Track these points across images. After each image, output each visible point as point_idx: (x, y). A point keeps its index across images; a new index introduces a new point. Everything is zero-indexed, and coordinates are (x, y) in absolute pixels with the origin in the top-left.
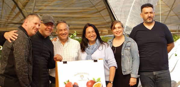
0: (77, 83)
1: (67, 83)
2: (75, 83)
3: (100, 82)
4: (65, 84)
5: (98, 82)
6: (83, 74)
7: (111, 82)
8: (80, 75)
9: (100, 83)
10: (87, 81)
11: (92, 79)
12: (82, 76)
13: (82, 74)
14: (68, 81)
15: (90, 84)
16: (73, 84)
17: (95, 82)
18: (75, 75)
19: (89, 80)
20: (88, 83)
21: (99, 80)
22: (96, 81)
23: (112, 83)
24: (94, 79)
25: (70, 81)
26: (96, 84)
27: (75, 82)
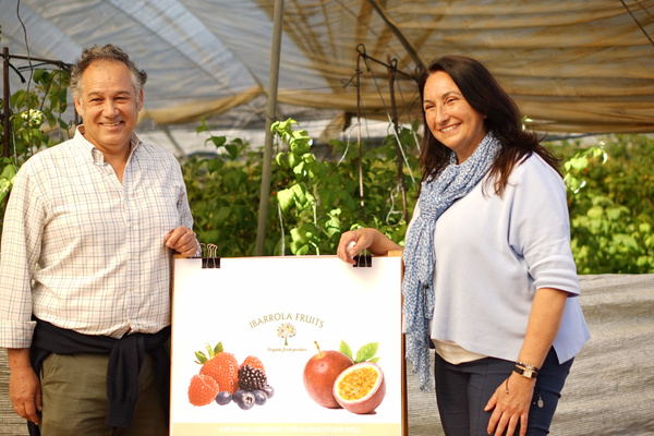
0: (260, 358)
1: (209, 358)
2: (249, 360)
3: (374, 362)
4: (203, 360)
5: (363, 361)
6: (292, 322)
7: (522, 372)
8: (277, 324)
9: (375, 368)
10: (312, 352)
11: (337, 348)
12: (287, 332)
13: (285, 322)
14: (218, 349)
15: (323, 369)
16: (240, 362)
17: (350, 364)
18: (254, 322)
19: (322, 349)
20: (311, 364)
21: (369, 353)
22: (354, 358)
23: (528, 374)
24: (344, 346)
25: (226, 350)
26: (354, 374)
27: (253, 355)
